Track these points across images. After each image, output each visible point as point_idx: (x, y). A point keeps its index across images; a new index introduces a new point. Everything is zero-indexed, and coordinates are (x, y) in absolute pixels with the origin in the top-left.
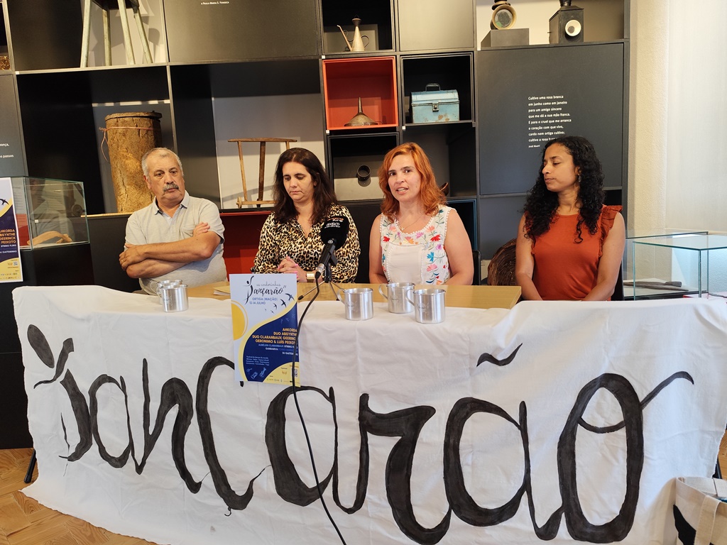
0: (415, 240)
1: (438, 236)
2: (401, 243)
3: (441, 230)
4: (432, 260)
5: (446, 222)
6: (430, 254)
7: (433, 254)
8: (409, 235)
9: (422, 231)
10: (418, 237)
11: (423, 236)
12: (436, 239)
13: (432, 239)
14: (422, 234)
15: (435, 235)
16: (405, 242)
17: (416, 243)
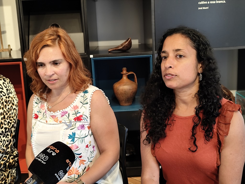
0: (60, 119)
1: (81, 116)
2: (47, 122)
3: (85, 111)
4: (73, 140)
5: (89, 103)
6: (71, 134)
7: (74, 134)
8: (54, 114)
9: (66, 110)
10: (62, 116)
11: (67, 115)
12: (78, 119)
13: (75, 119)
14: (67, 112)
15: (78, 115)
16: (51, 121)
17: (60, 122)
